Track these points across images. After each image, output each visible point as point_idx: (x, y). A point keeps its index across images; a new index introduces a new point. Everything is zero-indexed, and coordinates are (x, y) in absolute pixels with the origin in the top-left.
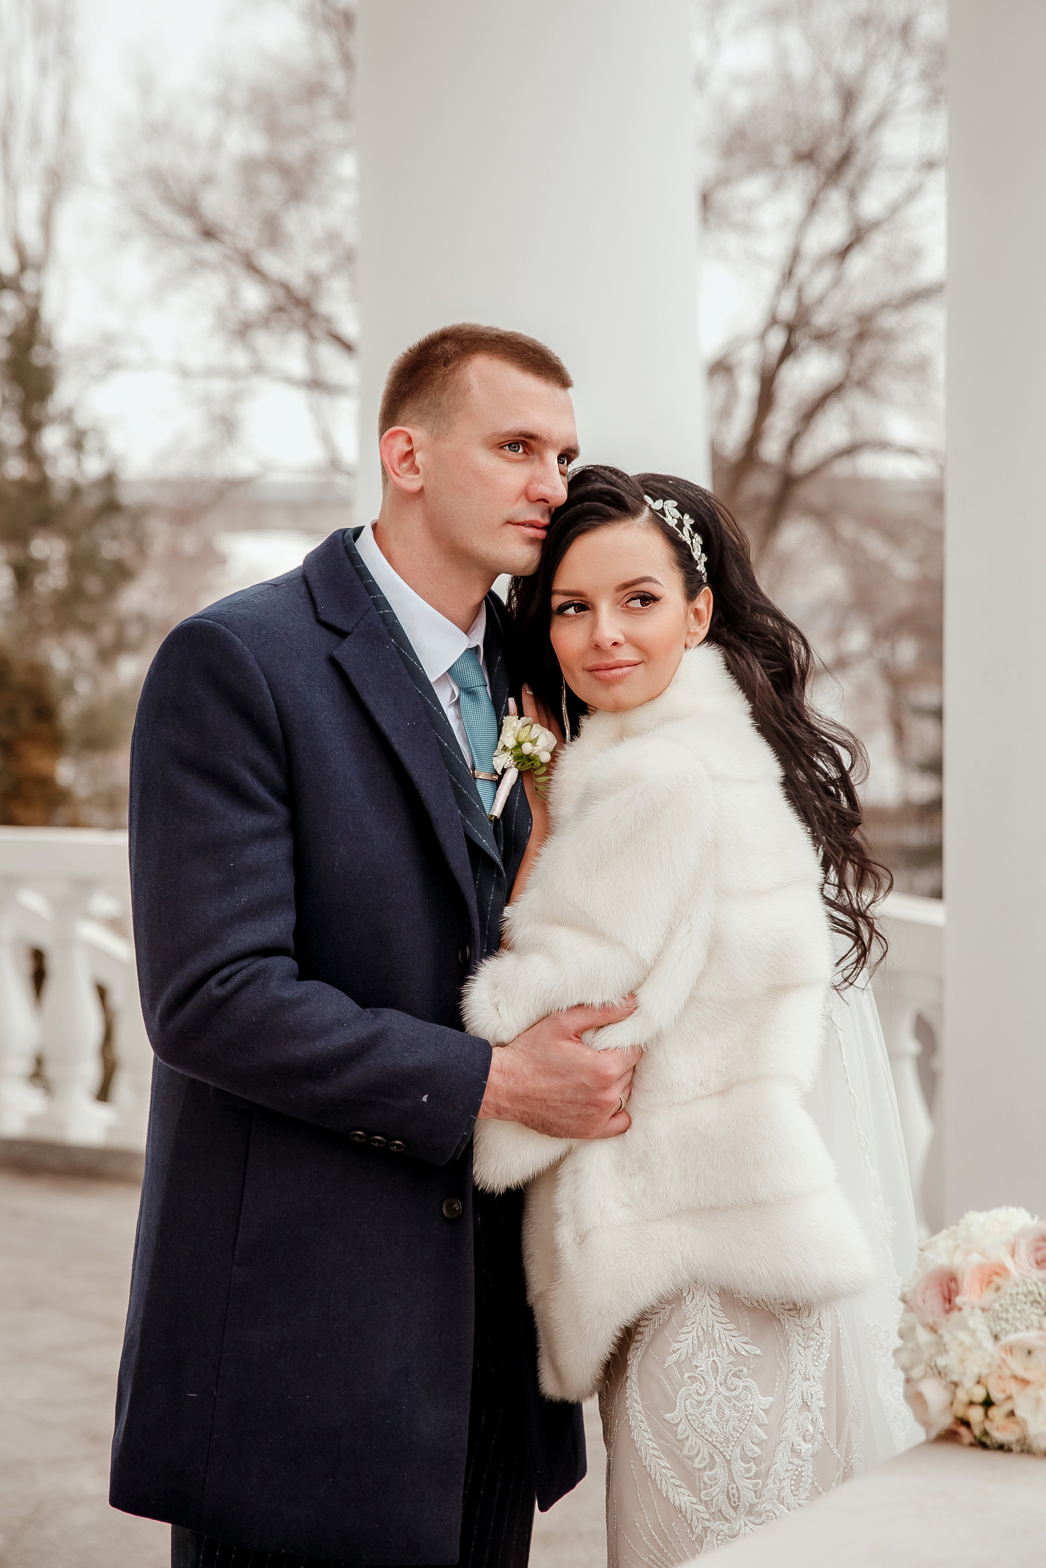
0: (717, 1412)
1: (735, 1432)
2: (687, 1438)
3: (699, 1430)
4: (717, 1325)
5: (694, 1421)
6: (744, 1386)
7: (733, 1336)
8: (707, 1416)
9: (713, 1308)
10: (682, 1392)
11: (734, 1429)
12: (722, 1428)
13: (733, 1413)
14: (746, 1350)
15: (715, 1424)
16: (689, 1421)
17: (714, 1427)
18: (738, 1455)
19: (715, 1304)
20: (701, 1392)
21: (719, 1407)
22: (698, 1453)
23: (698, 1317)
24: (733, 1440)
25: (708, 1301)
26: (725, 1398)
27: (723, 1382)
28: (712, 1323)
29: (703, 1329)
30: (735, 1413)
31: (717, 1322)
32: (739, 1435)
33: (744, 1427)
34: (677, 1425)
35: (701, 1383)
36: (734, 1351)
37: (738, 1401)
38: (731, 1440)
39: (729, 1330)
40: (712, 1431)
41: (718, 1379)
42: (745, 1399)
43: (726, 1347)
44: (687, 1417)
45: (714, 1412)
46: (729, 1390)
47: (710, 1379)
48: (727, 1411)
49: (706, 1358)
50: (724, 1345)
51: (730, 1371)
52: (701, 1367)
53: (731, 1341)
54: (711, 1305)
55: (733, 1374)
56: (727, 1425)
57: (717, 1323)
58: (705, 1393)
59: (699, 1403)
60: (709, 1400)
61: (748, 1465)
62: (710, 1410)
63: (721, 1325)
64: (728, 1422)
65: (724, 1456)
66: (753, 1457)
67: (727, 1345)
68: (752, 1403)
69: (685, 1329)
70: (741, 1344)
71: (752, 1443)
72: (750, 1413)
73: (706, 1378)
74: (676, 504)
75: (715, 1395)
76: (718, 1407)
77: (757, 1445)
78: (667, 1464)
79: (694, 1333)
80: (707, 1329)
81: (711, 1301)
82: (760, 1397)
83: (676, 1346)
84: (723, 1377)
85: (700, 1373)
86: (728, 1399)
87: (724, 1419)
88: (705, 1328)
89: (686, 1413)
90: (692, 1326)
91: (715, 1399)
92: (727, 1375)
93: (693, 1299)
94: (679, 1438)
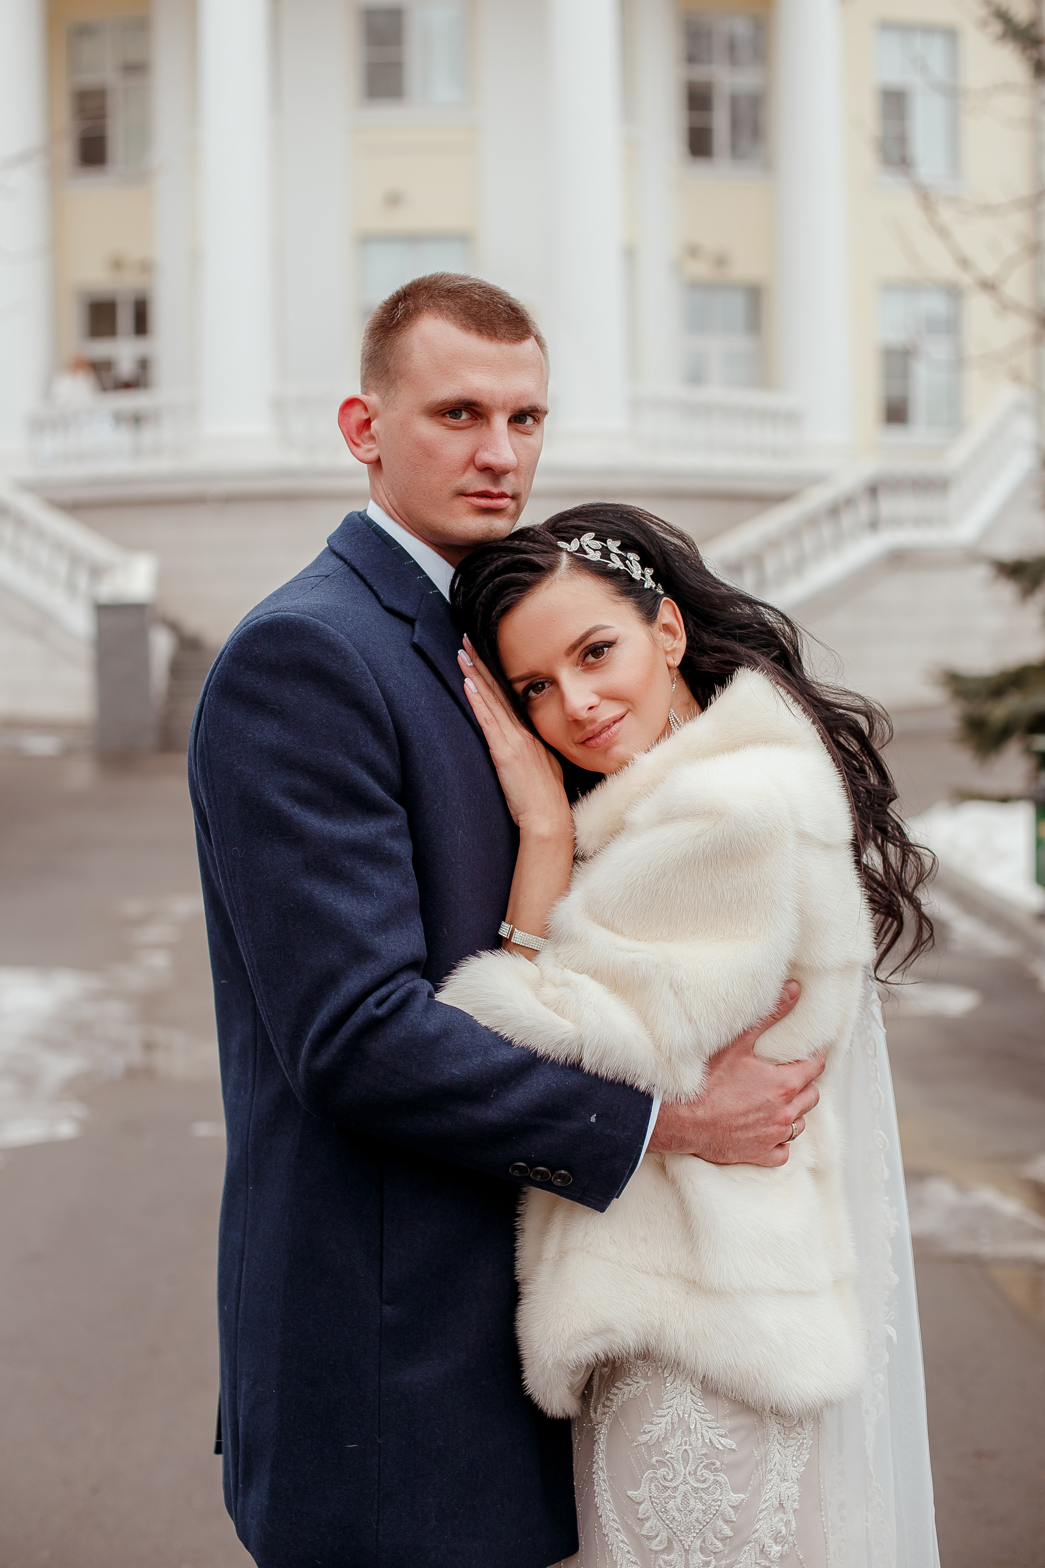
0: (682, 1501)
1: (697, 1524)
2: (648, 1519)
3: (660, 1514)
4: (694, 1413)
5: (658, 1505)
6: (715, 1480)
7: (710, 1428)
8: (670, 1502)
9: (693, 1395)
10: (649, 1474)
11: (697, 1520)
12: (685, 1518)
13: (698, 1504)
14: (721, 1444)
15: (678, 1512)
16: (652, 1503)
17: (676, 1514)
18: (698, 1547)
19: (697, 1391)
20: (669, 1478)
21: (685, 1495)
22: (657, 1536)
23: (675, 1401)
24: (694, 1531)
25: (689, 1387)
26: (692, 1489)
27: (692, 1472)
28: (689, 1410)
29: (679, 1415)
30: (701, 1505)
31: (696, 1410)
32: (701, 1527)
33: (708, 1520)
34: (640, 1504)
35: (669, 1470)
36: (708, 1443)
37: (706, 1494)
38: (693, 1531)
39: (706, 1421)
40: (674, 1518)
41: (688, 1468)
42: (714, 1493)
43: (700, 1438)
44: (651, 1499)
45: (679, 1500)
46: (698, 1481)
47: (680, 1467)
48: (692, 1502)
49: (678, 1446)
50: (699, 1435)
51: (702, 1462)
52: (671, 1454)
53: (707, 1432)
54: (691, 1392)
55: (704, 1466)
56: (690, 1515)
57: (695, 1412)
58: (672, 1480)
59: (665, 1488)
60: (675, 1488)
61: (707, 1559)
62: (675, 1497)
63: (699, 1414)
64: (692, 1513)
65: (683, 1545)
66: (714, 1551)
67: (702, 1436)
68: (721, 1498)
69: (660, 1412)
70: (718, 1437)
71: (716, 1538)
72: (717, 1508)
73: (675, 1465)
74: (593, 535)
75: (682, 1483)
76: (683, 1496)
77: (721, 1540)
78: (625, 1539)
79: (668, 1418)
80: (683, 1416)
81: (692, 1387)
82: (732, 1494)
83: (648, 1427)
84: (694, 1468)
85: (670, 1459)
86: (696, 1490)
87: (688, 1509)
88: (681, 1415)
89: (651, 1495)
90: (668, 1410)
91: (682, 1488)
92: (698, 1466)
93: (673, 1382)
94: (640, 1516)
